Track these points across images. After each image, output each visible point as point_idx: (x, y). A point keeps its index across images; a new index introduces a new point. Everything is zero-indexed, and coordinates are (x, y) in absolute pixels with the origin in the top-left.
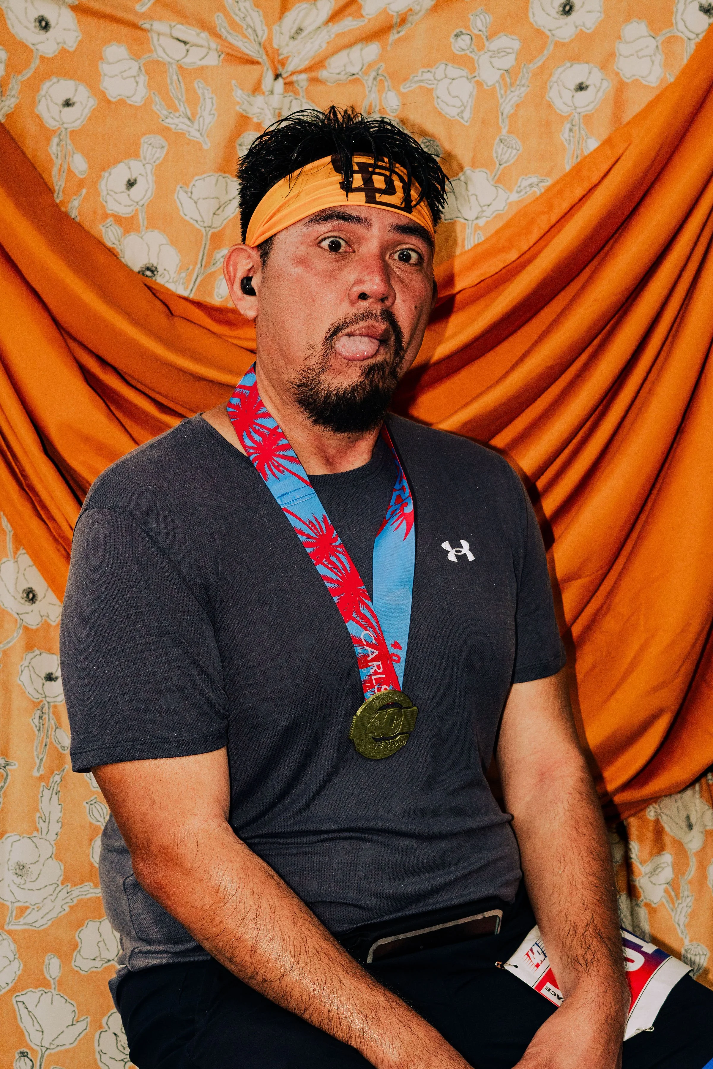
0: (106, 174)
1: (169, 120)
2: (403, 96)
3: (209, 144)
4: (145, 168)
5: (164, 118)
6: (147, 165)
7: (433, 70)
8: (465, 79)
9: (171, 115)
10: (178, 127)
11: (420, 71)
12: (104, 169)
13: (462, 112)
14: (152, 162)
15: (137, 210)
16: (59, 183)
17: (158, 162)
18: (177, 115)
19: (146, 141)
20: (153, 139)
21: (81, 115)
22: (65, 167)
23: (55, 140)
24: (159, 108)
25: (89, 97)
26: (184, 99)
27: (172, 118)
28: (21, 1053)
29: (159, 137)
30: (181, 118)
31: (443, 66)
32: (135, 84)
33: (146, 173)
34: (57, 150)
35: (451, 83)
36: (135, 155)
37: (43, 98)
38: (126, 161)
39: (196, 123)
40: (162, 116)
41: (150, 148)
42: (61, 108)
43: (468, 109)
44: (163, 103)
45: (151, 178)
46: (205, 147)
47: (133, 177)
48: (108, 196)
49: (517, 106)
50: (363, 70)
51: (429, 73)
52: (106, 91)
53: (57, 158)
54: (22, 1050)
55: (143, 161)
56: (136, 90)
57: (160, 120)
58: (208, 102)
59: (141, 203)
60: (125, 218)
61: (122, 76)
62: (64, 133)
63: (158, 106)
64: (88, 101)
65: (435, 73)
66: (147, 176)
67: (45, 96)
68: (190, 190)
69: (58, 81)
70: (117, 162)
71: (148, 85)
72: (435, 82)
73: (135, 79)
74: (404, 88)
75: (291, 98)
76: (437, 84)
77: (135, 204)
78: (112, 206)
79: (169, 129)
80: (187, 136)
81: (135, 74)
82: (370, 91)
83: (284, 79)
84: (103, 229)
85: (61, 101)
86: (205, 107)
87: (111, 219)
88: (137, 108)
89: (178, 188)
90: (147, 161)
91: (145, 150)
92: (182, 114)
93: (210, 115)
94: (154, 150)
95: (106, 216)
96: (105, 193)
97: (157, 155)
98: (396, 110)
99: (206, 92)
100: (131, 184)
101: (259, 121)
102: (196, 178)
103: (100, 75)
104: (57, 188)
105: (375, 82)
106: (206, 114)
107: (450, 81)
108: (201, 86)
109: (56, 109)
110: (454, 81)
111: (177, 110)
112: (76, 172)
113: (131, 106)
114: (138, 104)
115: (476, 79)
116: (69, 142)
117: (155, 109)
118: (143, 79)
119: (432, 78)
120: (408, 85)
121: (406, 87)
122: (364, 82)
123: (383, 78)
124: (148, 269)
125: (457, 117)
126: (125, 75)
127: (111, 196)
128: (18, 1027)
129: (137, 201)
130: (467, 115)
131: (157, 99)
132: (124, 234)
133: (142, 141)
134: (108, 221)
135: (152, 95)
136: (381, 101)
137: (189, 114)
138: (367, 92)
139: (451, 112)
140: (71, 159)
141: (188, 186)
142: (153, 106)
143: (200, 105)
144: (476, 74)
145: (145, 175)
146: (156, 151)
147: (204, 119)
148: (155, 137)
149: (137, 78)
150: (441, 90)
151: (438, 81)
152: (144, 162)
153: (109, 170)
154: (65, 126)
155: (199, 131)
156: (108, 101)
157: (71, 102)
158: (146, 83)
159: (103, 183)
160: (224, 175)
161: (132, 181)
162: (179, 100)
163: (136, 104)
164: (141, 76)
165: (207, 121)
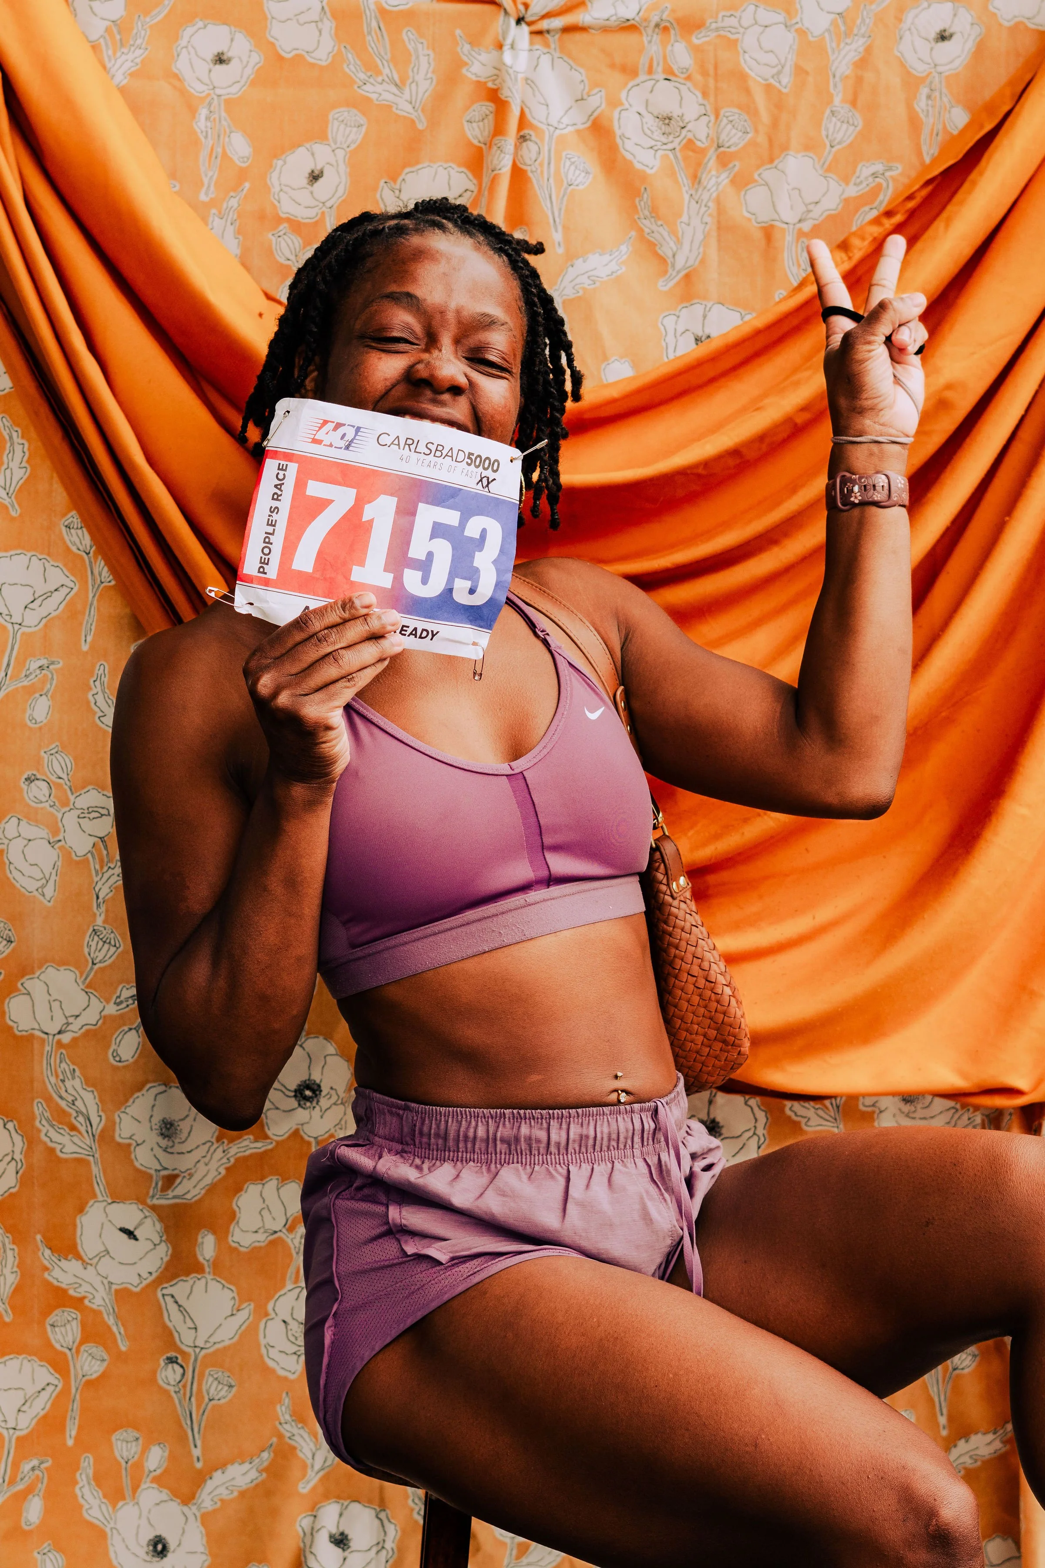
0: (280, 163)
1: (367, 87)
2: (697, 50)
3: (425, 124)
4: (335, 155)
5: (361, 83)
6: (337, 151)
7: (737, 14)
8: (783, 26)
9: (371, 80)
10: (381, 98)
11: (720, 16)
12: (276, 156)
13: (779, 73)
14: (345, 146)
15: (323, 213)
16: (210, 174)
17: (353, 146)
18: (380, 79)
19: (336, 116)
20: (346, 114)
21: (241, 77)
22: (220, 150)
23: (203, 112)
24: (353, 68)
25: (251, 51)
26: (388, 56)
27: (373, 84)
28: (168, 1358)
29: (354, 111)
30: (384, 84)
31: (752, 7)
32: (318, 33)
33: (337, 161)
34: (206, 127)
35: (762, 33)
36: (321, 136)
37: (184, 50)
38: (308, 145)
39: (407, 91)
40: (357, 80)
41: (342, 126)
42: (211, 65)
43: (787, 69)
44: (359, 62)
45: (342, 168)
46: (420, 127)
47: (319, 168)
48: (281, 193)
49: (857, 64)
50: (641, 14)
51: (733, 18)
52: (277, 44)
53: (206, 137)
54: (169, 1355)
55: (332, 144)
56: (319, 41)
57: (355, 87)
58: (423, 60)
59: (329, 204)
60: (304, 224)
61: (298, 20)
62: (216, 102)
63: (351, 67)
64: (249, 57)
65: (740, 17)
66: (338, 165)
67: (186, 47)
68: (397, 187)
69: (205, 27)
70: (296, 145)
71: (336, 34)
72: (742, 30)
73: (317, 26)
74: (698, 39)
75: (538, 52)
76: (744, 33)
77: (321, 205)
78: (287, 208)
79: (368, 100)
80: (394, 109)
81: (317, 18)
82: (650, 42)
83: (529, 24)
84: (273, 239)
85: (210, 55)
86: (418, 69)
87: (286, 225)
88: (321, 68)
89: (382, 183)
90: (338, 145)
91: (335, 130)
92: (386, 79)
93: (425, 79)
94: (348, 129)
95: (279, 220)
96: (277, 189)
97: (352, 137)
98: (687, 70)
99: (420, 46)
100: (315, 177)
101: (495, 87)
102: (407, 170)
103: (266, 18)
104: (206, 181)
105: (657, 30)
106: (420, 77)
107: (762, 28)
108: (411, 36)
109: (203, 68)
110: (768, 29)
111: (379, 73)
112: (235, 158)
113: (313, 65)
114: (324, 63)
115: (797, 26)
116: (223, 114)
117: (347, 70)
118: (328, 25)
119: (737, 25)
120: (702, 34)
121: (700, 36)
122: (642, 29)
123: (668, 24)
125: (772, 81)
126: (302, 18)
127: (286, 193)
128: (165, 1327)
129: (323, 200)
130: (785, 79)
131: (350, 56)
132: (304, 248)
133: (330, 117)
134: (281, 227)
135: (343, 49)
136: (665, 58)
137: (396, 77)
138: (646, 42)
139: (763, 73)
140: (227, 140)
141: (395, 181)
142: (345, 66)
143: (412, 65)
144: (798, 19)
145: (335, 164)
146: (351, 132)
147: (417, 85)
148: (349, 112)
149: (320, 24)
150: (749, 41)
151: (746, 29)
152: (334, 146)
153: (283, 157)
154: (218, 91)
155: (411, 103)
156: (281, 58)
157: (225, 57)
158: (333, 31)
159: (275, 175)
160: (445, 165)
161: (317, 173)
162: (382, 58)
163: (319, 62)
164: (325, 20)
165: (421, 91)
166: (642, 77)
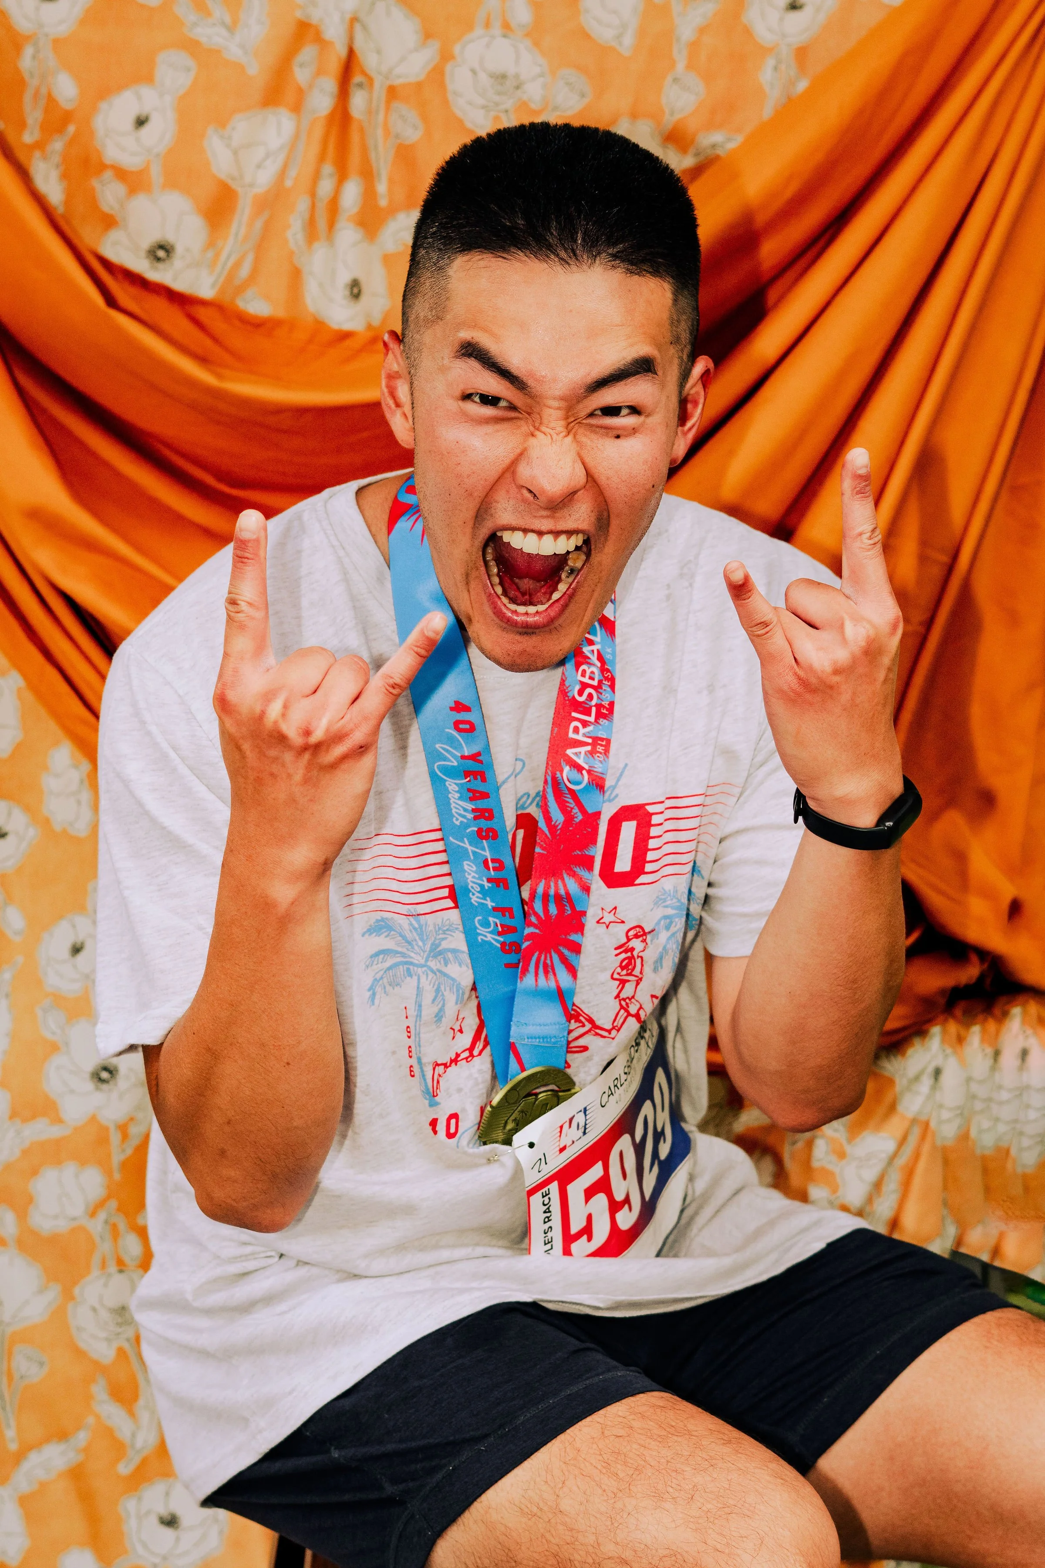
0: (105, 105)
1: (198, 30)
2: (537, 6)
3: (256, 70)
4: (162, 99)
5: (191, 25)
6: (164, 96)
9: (202, 22)
10: (212, 41)
12: (101, 98)
13: (621, 35)
14: (173, 91)
15: (148, 161)
16: (32, 114)
17: (181, 93)
18: (210, 22)
19: (164, 59)
20: (175, 57)
21: (68, 16)
22: (44, 91)
23: (29, 51)
24: (185, 10)
27: (203, 27)
29: (183, 54)
30: (215, 27)
33: (164, 106)
34: (32, 66)
36: (148, 79)
38: (134, 87)
39: (238, 35)
40: (187, 22)
41: (170, 70)
42: (39, 3)
43: (630, 32)
45: (170, 114)
46: (250, 72)
47: (145, 112)
48: (106, 138)
49: (702, 30)
53: (31, 76)
55: (160, 88)
57: (186, 30)
58: (256, 3)
59: (154, 152)
60: (131, 172)
62: (42, 41)
63: (182, 8)
66: (165, 110)
68: (227, 134)
70: (121, 88)
77: (147, 152)
78: (112, 153)
79: (198, 43)
80: (224, 54)
84: (98, 187)
86: (251, 11)
87: (111, 172)
88: (149, 8)
89: (210, 131)
90: (166, 89)
91: (163, 72)
92: (217, 22)
93: (259, 23)
94: (177, 73)
95: (103, 167)
96: (102, 133)
97: (181, 81)
98: (525, 23)
100: (141, 122)
102: (237, 116)
104: (27, 121)
106: (252, 21)
109: (30, 5)
111: (209, 14)
112: (61, 100)
113: (143, 6)
114: (154, 5)
116: (50, 54)
117: (178, 12)
124: (162, 247)
125: (613, 43)
127: (112, 138)
129: (149, 147)
130: (628, 40)
132: (129, 196)
133: (158, 59)
134: (106, 174)
136: (504, 13)
137: (228, 21)
139: (604, 34)
140: (53, 79)
141: (224, 128)
142: (175, 8)
143: (244, 7)
145: (161, 109)
146: (179, 76)
147: (249, 28)
148: (178, 54)
150: (591, 2)
152: (161, 91)
153: (109, 99)
154: (45, 30)
155: (242, 47)
159: (99, 118)
161: (143, 117)
163: (150, 4)
165: (253, 35)
166: (479, 31)
